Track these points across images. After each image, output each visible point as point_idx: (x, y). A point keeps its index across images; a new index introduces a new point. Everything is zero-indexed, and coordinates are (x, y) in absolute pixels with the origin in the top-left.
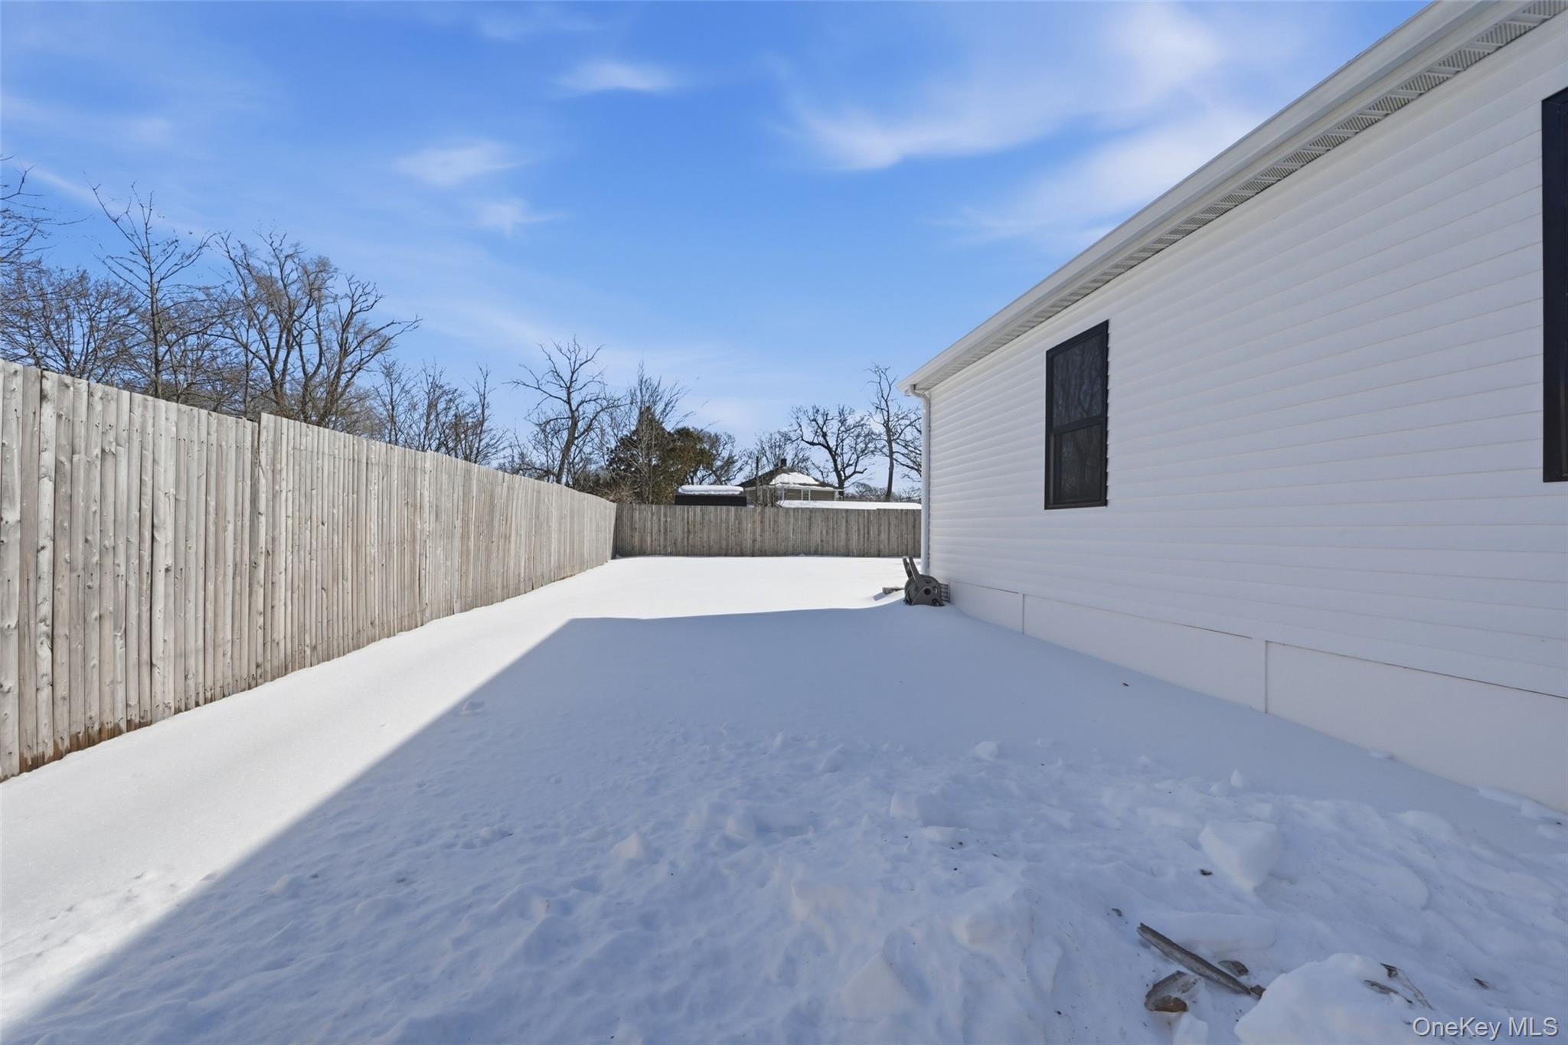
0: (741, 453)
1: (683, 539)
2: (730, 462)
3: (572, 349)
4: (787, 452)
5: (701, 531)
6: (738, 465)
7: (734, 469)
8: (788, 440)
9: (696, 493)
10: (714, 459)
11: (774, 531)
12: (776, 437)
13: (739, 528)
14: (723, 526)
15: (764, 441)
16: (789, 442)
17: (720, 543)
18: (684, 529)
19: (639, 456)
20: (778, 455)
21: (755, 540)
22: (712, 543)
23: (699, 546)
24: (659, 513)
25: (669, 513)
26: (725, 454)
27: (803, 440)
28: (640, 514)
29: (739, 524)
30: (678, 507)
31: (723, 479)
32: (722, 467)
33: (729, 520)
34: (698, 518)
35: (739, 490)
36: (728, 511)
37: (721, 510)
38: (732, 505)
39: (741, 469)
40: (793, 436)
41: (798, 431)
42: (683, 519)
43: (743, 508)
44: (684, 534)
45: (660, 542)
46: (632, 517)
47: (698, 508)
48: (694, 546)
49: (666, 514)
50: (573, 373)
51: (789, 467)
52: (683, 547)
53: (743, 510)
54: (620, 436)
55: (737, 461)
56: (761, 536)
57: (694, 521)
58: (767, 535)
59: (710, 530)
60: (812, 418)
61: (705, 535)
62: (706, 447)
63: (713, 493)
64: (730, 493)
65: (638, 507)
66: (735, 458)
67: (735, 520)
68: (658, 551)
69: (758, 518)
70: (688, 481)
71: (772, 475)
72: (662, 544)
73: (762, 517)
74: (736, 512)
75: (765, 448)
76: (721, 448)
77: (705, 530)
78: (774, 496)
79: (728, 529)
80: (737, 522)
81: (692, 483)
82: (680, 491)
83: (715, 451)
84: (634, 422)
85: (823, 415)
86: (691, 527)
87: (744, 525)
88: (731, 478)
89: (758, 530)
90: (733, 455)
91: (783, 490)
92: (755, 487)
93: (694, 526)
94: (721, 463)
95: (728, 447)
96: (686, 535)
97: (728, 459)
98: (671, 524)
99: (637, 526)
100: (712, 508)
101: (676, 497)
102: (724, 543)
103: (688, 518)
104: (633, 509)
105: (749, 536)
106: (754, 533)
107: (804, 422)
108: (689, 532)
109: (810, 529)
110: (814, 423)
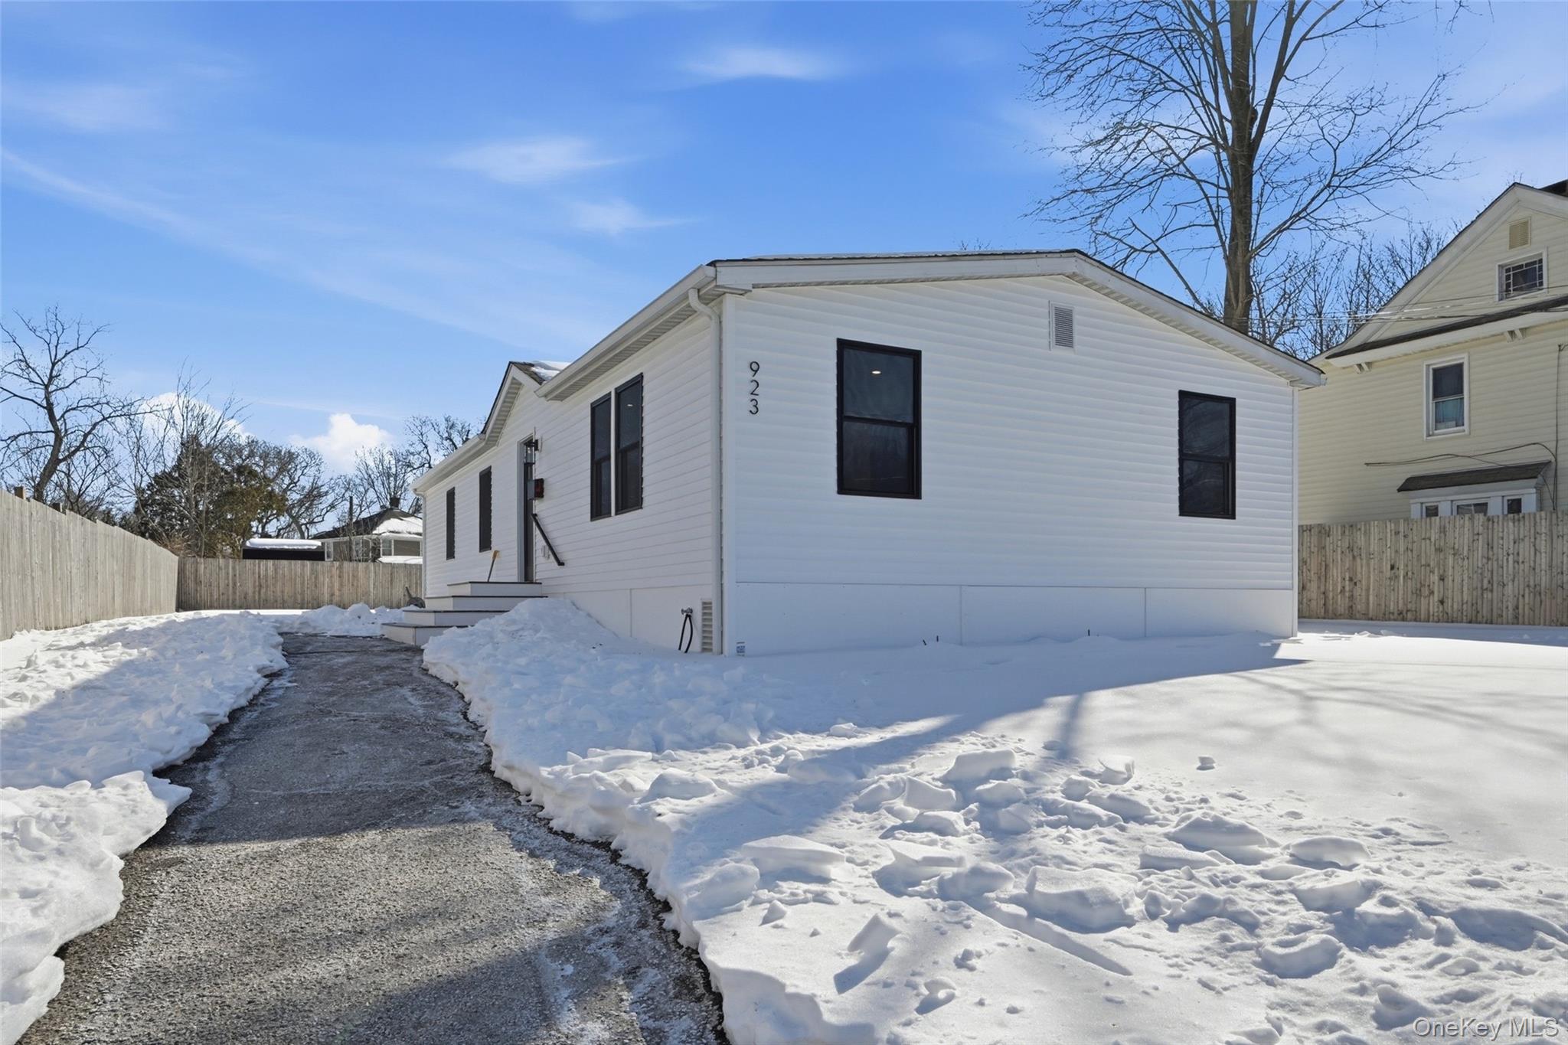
0: (333, 482)
1: (254, 592)
2: (313, 495)
3: (51, 329)
4: (406, 485)
5: (274, 585)
6: (330, 498)
7: (321, 507)
8: (408, 466)
9: (267, 547)
10: (285, 491)
11: (354, 584)
12: (390, 460)
13: (315, 582)
14: (298, 579)
15: (372, 464)
16: (409, 469)
18: (255, 582)
19: (180, 496)
20: (392, 490)
21: (332, 595)
22: (286, 598)
23: (272, 601)
24: (227, 567)
25: (237, 567)
26: (305, 482)
28: (205, 567)
30: (248, 562)
31: (303, 521)
32: (301, 502)
33: (304, 575)
34: (270, 572)
35: (318, 543)
36: (303, 566)
37: (295, 564)
38: (307, 559)
39: (332, 506)
40: (416, 461)
41: (424, 455)
42: (254, 574)
43: (320, 562)
44: (255, 587)
45: (228, 596)
46: (197, 571)
47: (270, 563)
49: (234, 568)
50: (54, 364)
51: (406, 510)
52: (255, 601)
53: (319, 565)
54: (151, 471)
55: (326, 493)
56: (340, 590)
57: (266, 576)
58: (345, 589)
59: (283, 584)
60: (446, 435)
61: (278, 589)
62: (272, 471)
63: (286, 547)
64: (306, 547)
65: (202, 560)
66: (324, 489)
67: (311, 574)
68: (225, 605)
69: (335, 572)
70: (257, 532)
71: (376, 520)
72: (231, 598)
73: (340, 572)
74: (312, 565)
75: (372, 476)
76: (299, 472)
77: (279, 584)
78: (374, 552)
79: (303, 583)
80: (313, 576)
81: (265, 535)
82: (248, 544)
83: (287, 481)
84: (173, 455)
86: (263, 582)
87: (321, 578)
88: (312, 522)
89: (336, 585)
90: (320, 483)
91: (390, 541)
92: (346, 539)
93: (266, 581)
94: (298, 497)
95: (311, 471)
96: (257, 589)
97: (313, 489)
98: (240, 578)
99: (202, 579)
100: (285, 562)
101: (244, 550)
102: (299, 597)
103: (259, 573)
104: (197, 563)
105: (326, 591)
106: (332, 587)
107: (433, 439)
108: (260, 586)
109: (391, 584)
110: (447, 443)
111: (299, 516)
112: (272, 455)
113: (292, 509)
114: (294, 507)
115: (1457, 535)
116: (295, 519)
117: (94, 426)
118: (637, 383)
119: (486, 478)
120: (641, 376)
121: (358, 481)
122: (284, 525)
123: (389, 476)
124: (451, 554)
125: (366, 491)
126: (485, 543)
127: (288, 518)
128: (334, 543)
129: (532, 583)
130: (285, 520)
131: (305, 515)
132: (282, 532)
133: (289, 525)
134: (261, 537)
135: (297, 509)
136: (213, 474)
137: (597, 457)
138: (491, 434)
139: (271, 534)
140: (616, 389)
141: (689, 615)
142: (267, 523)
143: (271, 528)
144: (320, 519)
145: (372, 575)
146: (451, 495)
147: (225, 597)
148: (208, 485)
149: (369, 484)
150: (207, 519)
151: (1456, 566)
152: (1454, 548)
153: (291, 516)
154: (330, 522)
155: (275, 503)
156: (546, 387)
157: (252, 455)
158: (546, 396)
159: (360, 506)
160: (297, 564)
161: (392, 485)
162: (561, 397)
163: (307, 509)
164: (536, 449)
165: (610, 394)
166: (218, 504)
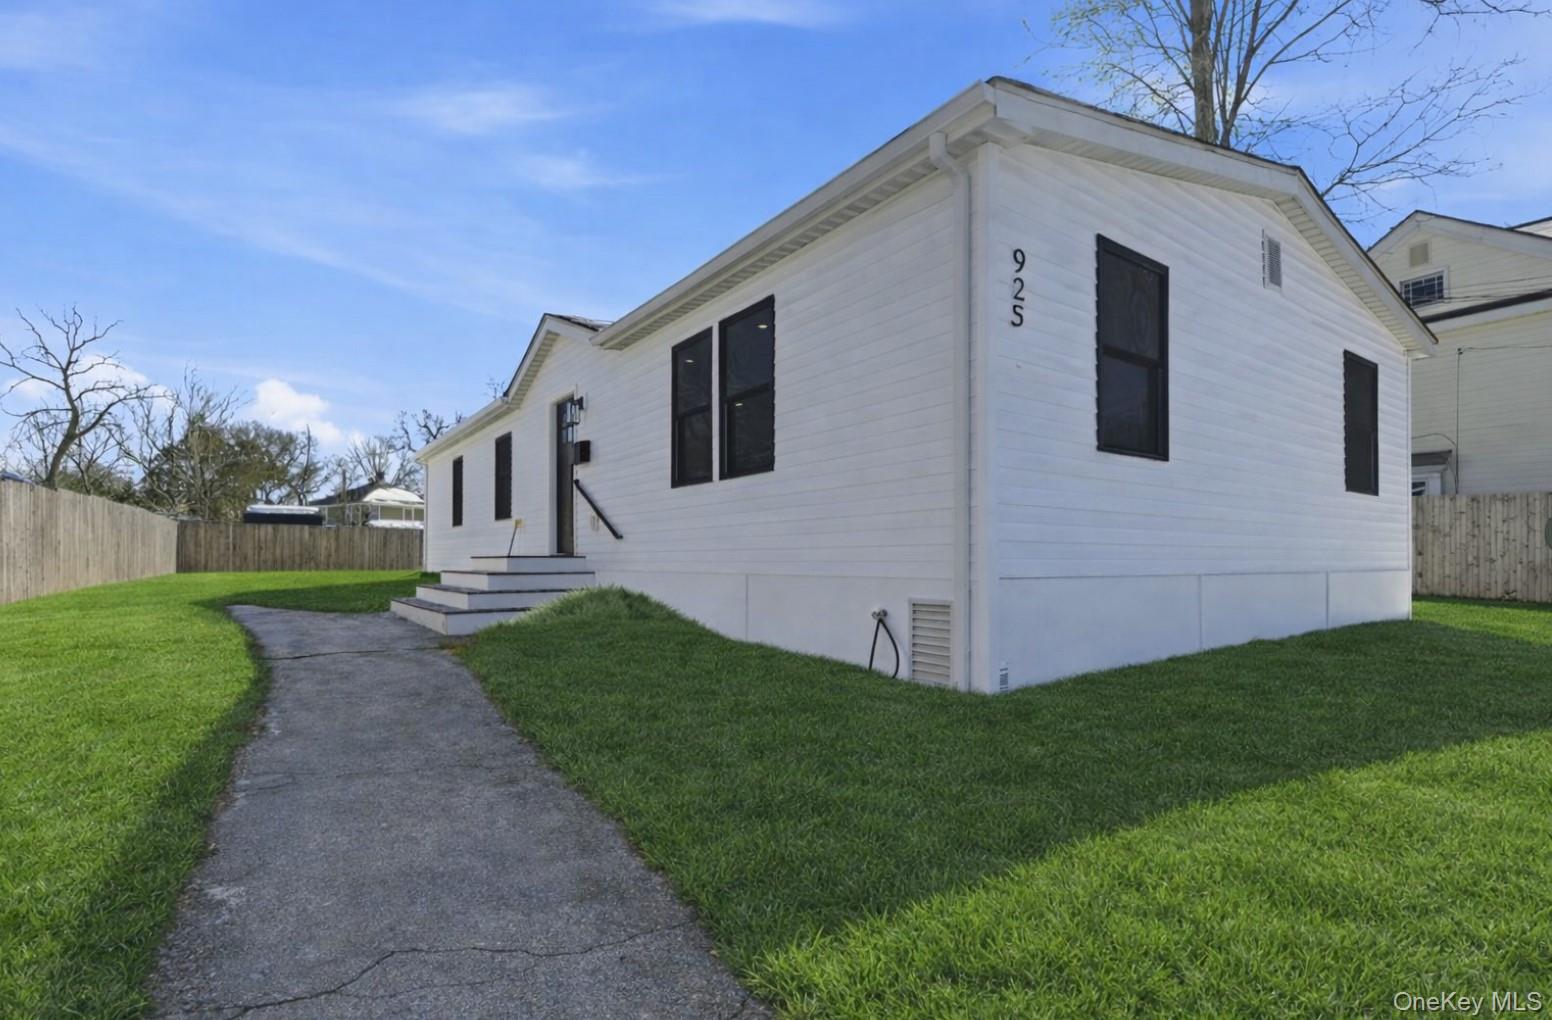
0: (327, 459)
1: (254, 556)
2: (309, 471)
3: (70, 321)
4: (388, 462)
5: (274, 548)
6: (324, 473)
7: (316, 480)
8: (391, 448)
9: (267, 513)
10: (286, 466)
11: (349, 548)
12: (376, 443)
13: (313, 545)
14: (297, 543)
15: (360, 446)
16: (392, 451)
17: (294, 558)
18: (254, 546)
19: (187, 467)
20: (377, 466)
21: (330, 558)
24: (227, 532)
25: (238, 531)
26: (304, 460)
27: (410, 449)
28: (206, 532)
29: (314, 541)
30: (248, 526)
32: (299, 476)
33: (302, 538)
34: (269, 537)
35: (316, 509)
36: (301, 530)
38: (306, 524)
39: (327, 479)
41: (405, 439)
42: (254, 537)
43: (318, 526)
44: (254, 549)
46: (197, 534)
47: (270, 528)
48: (267, 563)
49: (234, 533)
50: (72, 352)
51: (389, 482)
53: (317, 530)
54: (159, 444)
55: (322, 468)
56: (336, 554)
57: (266, 540)
58: (342, 555)
59: (283, 547)
60: (423, 424)
61: (278, 551)
62: (274, 450)
63: (286, 513)
64: (305, 513)
65: (203, 524)
66: (319, 465)
67: (309, 537)
68: (225, 567)
69: (332, 536)
70: (261, 500)
71: (365, 491)
72: (231, 560)
73: (337, 535)
74: (310, 530)
75: (361, 456)
76: (298, 452)
77: (278, 547)
78: (366, 515)
79: (302, 546)
80: (311, 540)
81: (269, 502)
82: (248, 509)
83: (287, 458)
84: (181, 431)
85: (436, 422)
86: (263, 545)
87: (319, 541)
88: (308, 492)
89: (333, 547)
90: (315, 460)
91: (377, 508)
92: (341, 505)
93: (266, 544)
94: (297, 472)
95: (309, 451)
96: (257, 552)
97: (309, 467)
98: (241, 541)
99: (202, 543)
100: (284, 528)
101: (246, 515)
102: (298, 559)
103: (259, 537)
104: (198, 527)
105: (323, 554)
106: (329, 550)
107: (412, 427)
108: (261, 548)
111: (298, 486)
112: (275, 438)
113: (292, 481)
114: (294, 480)
115: (1436, 513)
116: (295, 489)
117: (110, 406)
118: (766, 308)
119: (504, 446)
120: (772, 299)
121: (347, 460)
122: (284, 493)
123: (374, 454)
124: (458, 520)
125: (355, 468)
126: (503, 510)
127: (289, 489)
128: (329, 509)
129: (572, 556)
130: (285, 490)
131: (302, 486)
132: (283, 499)
133: (289, 494)
134: (266, 503)
135: (296, 481)
136: (219, 448)
137: (682, 410)
138: (512, 398)
139: (273, 501)
140: (721, 324)
141: (882, 619)
142: (270, 492)
143: (274, 496)
144: (316, 489)
145: (368, 539)
146: (458, 465)
147: (225, 558)
148: (213, 458)
149: (357, 462)
150: (211, 488)
151: (1436, 544)
152: (1433, 526)
153: (291, 486)
154: (325, 491)
155: (277, 475)
156: (601, 337)
157: (257, 436)
158: (602, 345)
159: (350, 479)
160: (296, 529)
161: (377, 462)
162: (623, 345)
163: (305, 481)
164: (581, 408)
165: (709, 331)
166: (222, 474)
